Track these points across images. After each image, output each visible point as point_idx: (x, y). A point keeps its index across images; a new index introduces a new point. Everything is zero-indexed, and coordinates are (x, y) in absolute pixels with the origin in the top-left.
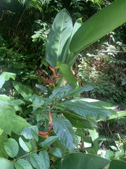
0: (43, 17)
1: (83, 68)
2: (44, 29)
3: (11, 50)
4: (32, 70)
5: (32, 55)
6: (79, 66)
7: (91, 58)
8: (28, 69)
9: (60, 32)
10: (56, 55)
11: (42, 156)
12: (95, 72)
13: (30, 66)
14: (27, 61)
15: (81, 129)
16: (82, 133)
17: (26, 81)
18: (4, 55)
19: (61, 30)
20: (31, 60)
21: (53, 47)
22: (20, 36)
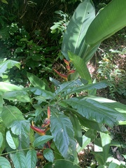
0: (66, 9)
1: (104, 65)
2: (65, 20)
3: (31, 41)
4: (51, 63)
5: (52, 48)
6: (100, 62)
7: (114, 54)
8: (47, 62)
9: (81, 23)
10: (73, 47)
11: (30, 156)
12: (118, 70)
13: (49, 59)
14: (47, 54)
15: (93, 130)
16: (93, 135)
17: (43, 74)
18: (24, 46)
19: (83, 21)
20: (50, 53)
21: (71, 38)
22: (42, 28)
